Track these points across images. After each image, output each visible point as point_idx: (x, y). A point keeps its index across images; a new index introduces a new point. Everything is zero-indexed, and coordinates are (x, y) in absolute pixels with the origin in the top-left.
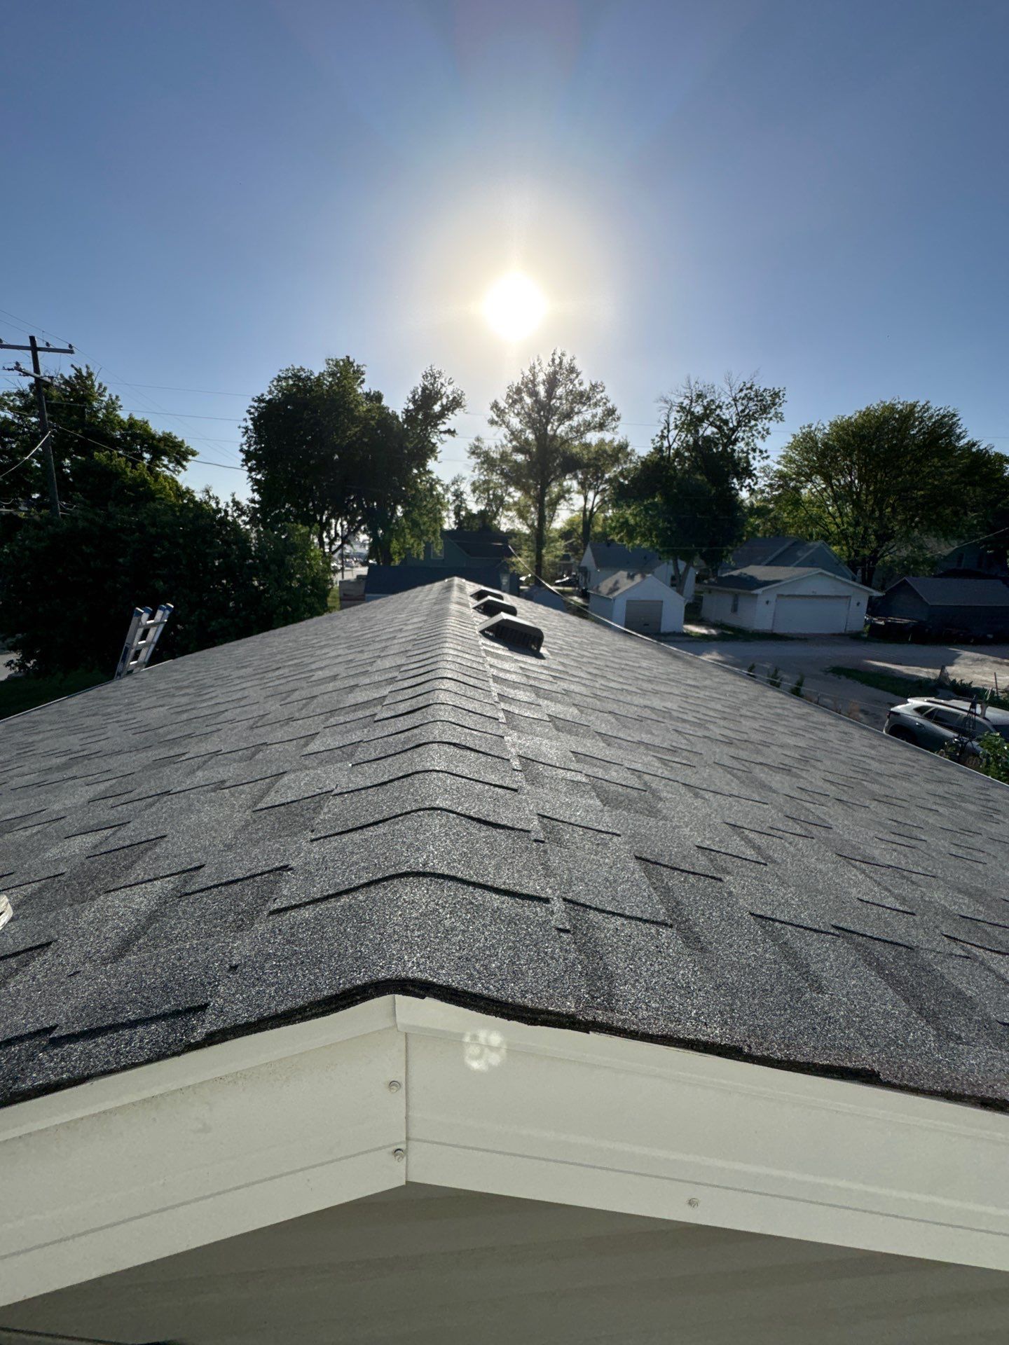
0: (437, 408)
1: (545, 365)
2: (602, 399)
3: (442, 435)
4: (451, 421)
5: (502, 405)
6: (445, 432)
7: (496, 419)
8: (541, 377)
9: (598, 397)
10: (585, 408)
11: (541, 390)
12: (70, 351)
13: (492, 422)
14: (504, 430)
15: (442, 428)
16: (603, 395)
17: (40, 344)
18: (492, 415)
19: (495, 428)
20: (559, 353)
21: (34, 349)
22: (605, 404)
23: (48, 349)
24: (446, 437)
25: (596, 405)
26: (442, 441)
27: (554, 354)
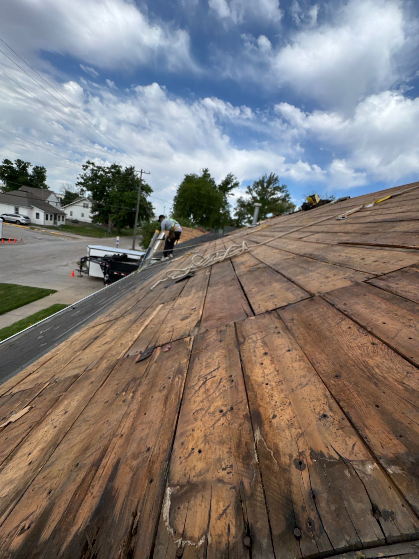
0: (229, 186)
4: (233, 191)
5: (251, 187)
8: (266, 180)
11: (265, 185)
12: (149, 173)
13: (247, 192)
15: (230, 193)
17: (143, 171)
18: (247, 190)
21: (141, 172)
23: (144, 173)
24: (230, 196)
26: (229, 197)
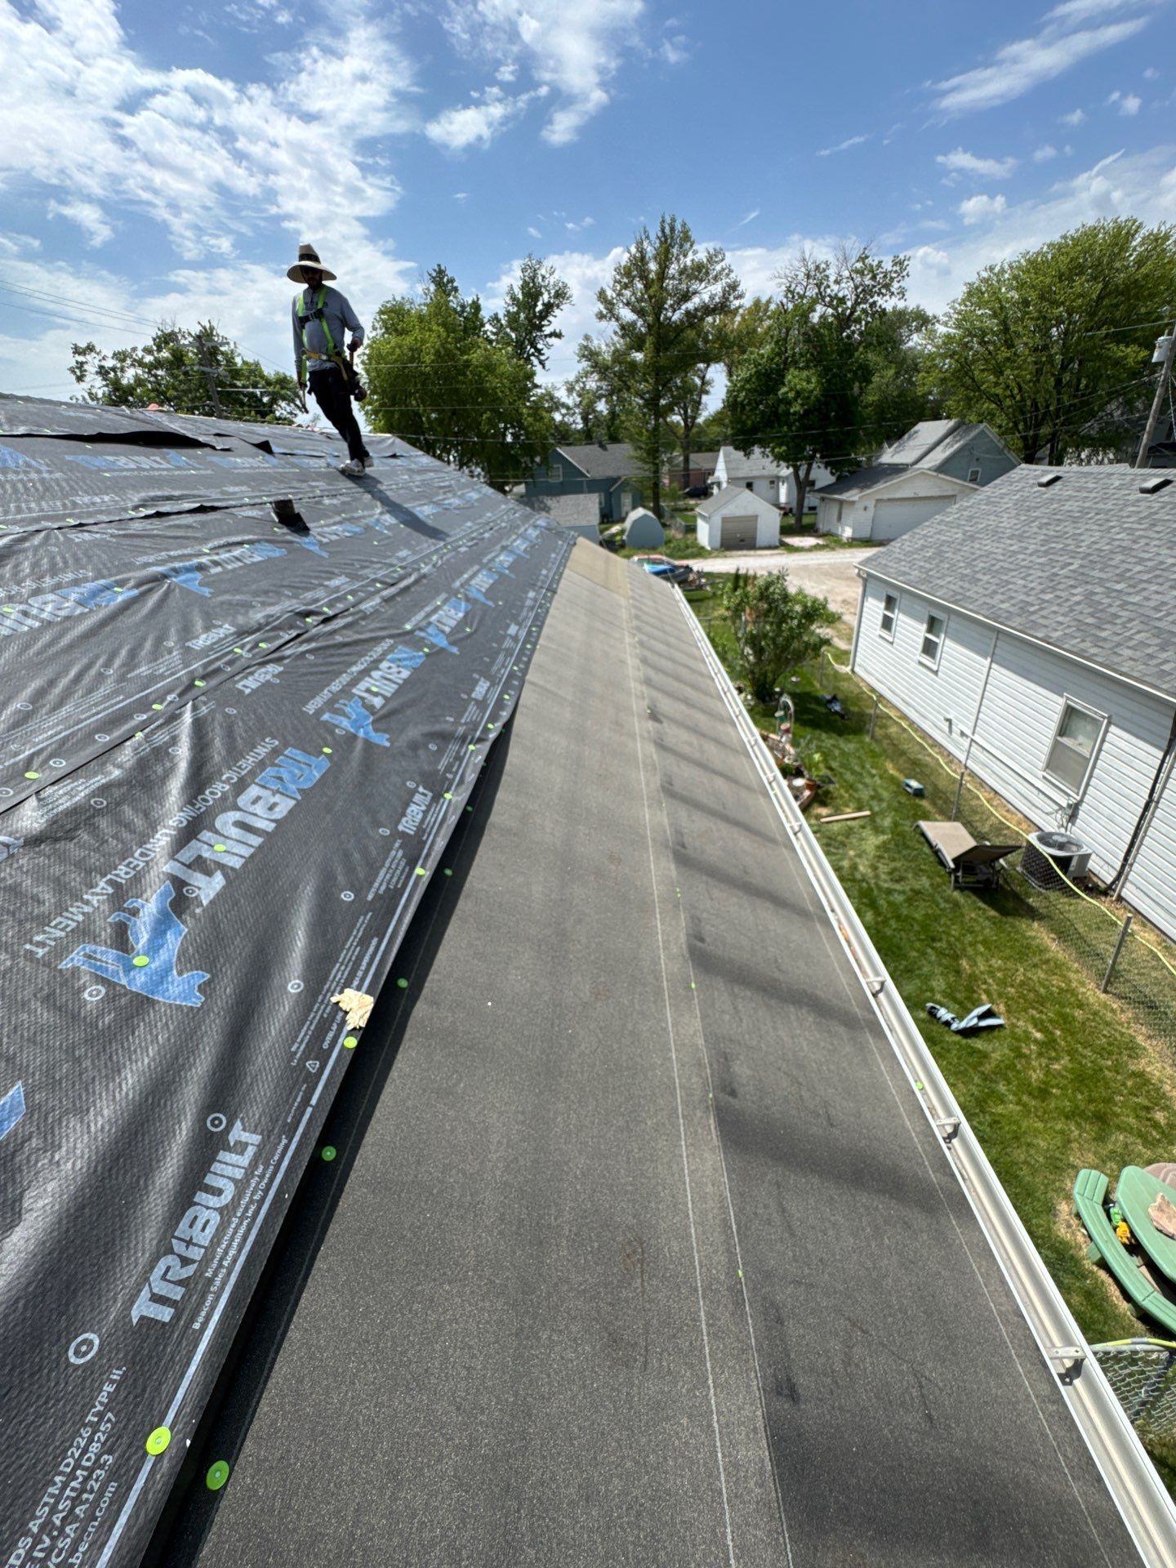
1: (653, 237)
2: (723, 269)
3: (548, 339)
6: (550, 335)
7: (605, 312)
9: (718, 267)
10: (703, 285)
14: (614, 325)
16: (723, 264)
19: (604, 323)
20: (668, 220)
22: (728, 275)
25: (716, 279)
27: (663, 221)
